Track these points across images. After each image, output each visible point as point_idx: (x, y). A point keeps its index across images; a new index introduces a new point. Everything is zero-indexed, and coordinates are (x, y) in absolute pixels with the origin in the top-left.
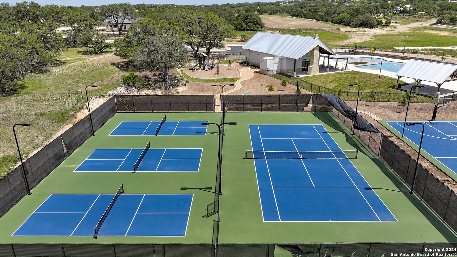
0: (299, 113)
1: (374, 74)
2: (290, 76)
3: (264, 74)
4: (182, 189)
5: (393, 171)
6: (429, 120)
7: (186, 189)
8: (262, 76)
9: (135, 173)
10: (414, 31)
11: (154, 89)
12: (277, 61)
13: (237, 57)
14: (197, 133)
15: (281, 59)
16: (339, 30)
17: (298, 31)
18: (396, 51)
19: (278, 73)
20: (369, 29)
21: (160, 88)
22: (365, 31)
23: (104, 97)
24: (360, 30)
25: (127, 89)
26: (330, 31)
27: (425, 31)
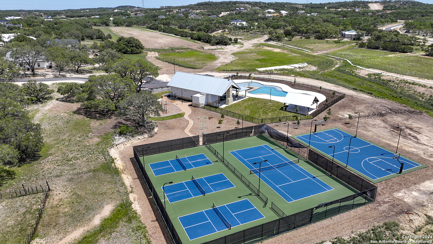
0: (247, 138)
1: (265, 99)
2: (216, 108)
3: (197, 107)
4: (239, 197)
5: (317, 166)
6: (313, 132)
7: (241, 197)
8: (197, 109)
9: (205, 195)
10: (256, 47)
11: (142, 134)
12: (204, 97)
13: (160, 91)
14: (207, 163)
15: (207, 95)
16: (203, 48)
17: (172, 50)
18: (261, 73)
19: (206, 105)
20: (225, 46)
21: (146, 133)
22: (223, 49)
23: (113, 147)
24: (219, 48)
25: (126, 138)
26: (197, 49)
27: (263, 47)
